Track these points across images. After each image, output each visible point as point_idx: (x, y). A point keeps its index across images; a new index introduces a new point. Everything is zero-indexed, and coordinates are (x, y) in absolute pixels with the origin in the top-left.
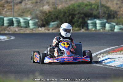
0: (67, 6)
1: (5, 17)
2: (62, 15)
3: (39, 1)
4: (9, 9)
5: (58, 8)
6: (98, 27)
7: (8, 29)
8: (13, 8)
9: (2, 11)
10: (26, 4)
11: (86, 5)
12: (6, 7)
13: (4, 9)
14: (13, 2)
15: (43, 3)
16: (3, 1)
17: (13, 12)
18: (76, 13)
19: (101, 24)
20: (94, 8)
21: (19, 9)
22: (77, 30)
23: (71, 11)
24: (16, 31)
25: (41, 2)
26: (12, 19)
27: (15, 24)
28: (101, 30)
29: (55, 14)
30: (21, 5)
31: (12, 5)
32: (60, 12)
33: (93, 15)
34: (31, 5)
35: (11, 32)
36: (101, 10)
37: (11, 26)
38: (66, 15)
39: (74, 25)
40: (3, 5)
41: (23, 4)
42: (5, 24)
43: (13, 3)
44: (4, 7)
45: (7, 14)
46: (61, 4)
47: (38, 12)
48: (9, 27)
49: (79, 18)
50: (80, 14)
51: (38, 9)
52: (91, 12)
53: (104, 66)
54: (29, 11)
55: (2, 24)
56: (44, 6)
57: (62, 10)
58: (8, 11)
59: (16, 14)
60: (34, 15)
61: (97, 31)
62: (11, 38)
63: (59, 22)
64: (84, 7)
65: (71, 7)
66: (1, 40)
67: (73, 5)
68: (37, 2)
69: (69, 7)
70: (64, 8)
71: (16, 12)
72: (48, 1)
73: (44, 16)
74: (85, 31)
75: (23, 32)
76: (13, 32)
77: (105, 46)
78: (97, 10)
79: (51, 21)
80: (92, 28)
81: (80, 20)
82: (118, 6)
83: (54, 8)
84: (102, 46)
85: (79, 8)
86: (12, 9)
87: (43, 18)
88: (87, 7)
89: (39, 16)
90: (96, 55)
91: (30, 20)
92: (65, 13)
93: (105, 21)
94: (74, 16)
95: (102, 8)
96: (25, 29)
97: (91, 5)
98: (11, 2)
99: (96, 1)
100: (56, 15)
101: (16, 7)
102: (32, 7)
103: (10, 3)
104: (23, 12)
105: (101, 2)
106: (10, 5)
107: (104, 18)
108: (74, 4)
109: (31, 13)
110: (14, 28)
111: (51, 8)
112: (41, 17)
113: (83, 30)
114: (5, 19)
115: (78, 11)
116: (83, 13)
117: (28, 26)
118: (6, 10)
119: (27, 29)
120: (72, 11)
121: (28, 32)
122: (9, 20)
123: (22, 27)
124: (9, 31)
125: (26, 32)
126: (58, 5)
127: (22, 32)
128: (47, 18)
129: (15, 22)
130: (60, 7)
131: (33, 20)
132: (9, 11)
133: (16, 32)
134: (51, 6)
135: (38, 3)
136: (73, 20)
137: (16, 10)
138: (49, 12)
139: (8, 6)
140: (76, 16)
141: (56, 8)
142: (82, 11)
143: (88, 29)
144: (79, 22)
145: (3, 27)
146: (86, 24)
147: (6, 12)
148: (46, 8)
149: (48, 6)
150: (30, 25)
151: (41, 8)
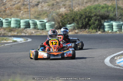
0: (83, 8)
1: (21, 19)
2: (79, 17)
3: (55, 4)
4: (25, 12)
5: (74, 10)
6: (115, 29)
7: (24, 31)
8: (30, 11)
9: (18, 13)
10: (42, 6)
11: (103, 8)
12: (22, 10)
13: (20, 12)
14: (30, 4)
15: (60, 6)
16: (20, 4)
17: (29, 15)
18: (93, 15)
19: (118, 26)
20: (111, 10)
21: (35, 12)
22: (94, 32)
23: (87, 13)
24: (32, 33)
25: (58, 4)
26: (29, 21)
27: (32, 26)
28: (118, 32)
29: (71, 17)
30: (38, 8)
31: (29, 7)
32: (76, 14)
33: (110, 17)
34: (48, 8)
35: (27, 35)
36: (117, 12)
37: (28, 28)
38: (82, 17)
39: (90, 27)
40: (20, 7)
41: (40, 6)
42: (22, 27)
43: (30, 6)
44: (20, 9)
45: (23, 16)
46: (77, 7)
47: (54, 14)
48: (26, 29)
49: (96, 21)
50: (96, 16)
51: (54, 11)
53: (121, 68)
54: (46, 13)
55: (19, 26)
56: (60, 8)
57: (79, 13)
58: (24, 13)
59: (32, 17)
60: (50, 18)
61: (114, 33)
62: (27, 40)
63: (75, 24)
64: (101, 10)
65: (88, 9)
66: (18, 42)
67: (89, 7)
68: (53, 5)
69: (86, 10)
70: (81, 11)
71: (32, 14)
72: (65, 3)
73: (60, 18)
74: (101, 33)
75: (40, 35)
76: (29, 35)
77: (121, 48)
78: (113, 12)
79: (67, 23)
80: (109, 30)
81: (97, 22)
83: (70, 10)
84: (119, 48)
85: (95, 11)
86: (28, 12)
87: (59, 20)
88: (103, 9)
89: (55, 18)
90: (113, 57)
91: (47, 22)
92: (82, 15)
93: (122, 23)
94: (90, 19)
95: (119, 11)
96: (41, 31)
97: (107, 7)
98: (28, 5)
99: (112, 3)
100: (73, 17)
101: (33, 10)
102: (48, 9)
103: (26, 6)
104: (40, 15)
105: (117, 5)
106: (26, 7)
107: (120, 20)
108: (91, 7)
109: (47, 15)
110: (31, 31)
111: (68, 10)
112: (58, 19)
113: (99, 32)
114: (22, 21)
115: (94, 13)
116: (99, 16)
117: (44, 28)
118: (23, 13)
119: (43, 31)
120: (89, 14)
121: (44, 34)
122: (26, 22)
123: (38, 29)
124: (26, 33)
125: (42, 35)
126: (74, 7)
127: (38, 34)
128: (63, 20)
129: (31, 24)
130: (76, 9)
131: (50, 22)
132: (26, 14)
133: (32, 35)
134: (67, 8)
135: (55, 6)
136: (90, 23)
137: (33, 13)
138: (66, 15)
139: (24, 8)
140: (93, 18)
141: (73, 11)
142: (98, 14)
143: (104, 31)
144: (95, 25)
145: (20, 29)
146: (102, 26)
147: (23, 14)
148: (63, 10)
149: (65, 8)
150: (47, 27)
151: (58, 11)
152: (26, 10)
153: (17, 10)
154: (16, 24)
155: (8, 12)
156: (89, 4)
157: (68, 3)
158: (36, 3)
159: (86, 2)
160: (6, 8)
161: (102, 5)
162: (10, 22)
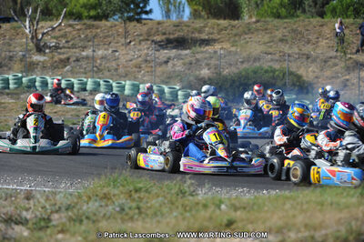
0: (236, 71)
1: (141, 83)
2: (229, 84)
3: (194, 61)
4: (148, 72)
5: (223, 74)
8: (155, 71)
9: (136, 73)
10: (174, 65)
11: (266, 71)
12: (143, 68)
13: (140, 71)
14: (155, 60)
15: (201, 65)
16: (140, 59)
17: (153, 77)
18: (250, 82)
20: (278, 76)
21: (163, 73)
23: (242, 79)
25: (198, 63)
30: (167, 67)
31: (153, 65)
32: (225, 79)
34: (182, 68)
38: (235, 84)
40: (140, 64)
41: (170, 64)
43: (155, 63)
44: (140, 68)
45: (145, 78)
46: (228, 68)
47: (191, 78)
51: (192, 74)
52: (274, 81)
54: (179, 75)
56: (201, 69)
57: (229, 77)
58: (146, 74)
59: (158, 80)
60: (185, 83)
64: (263, 75)
65: (243, 73)
67: (246, 70)
68: (191, 63)
69: (240, 73)
70: (232, 75)
71: (158, 77)
72: (209, 62)
78: (282, 80)
82: (315, 74)
83: (217, 73)
85: (255, 76)
86: (152, 73)
88: (267, 75)
89: (192, 83)
91: (180, 90)
92: (234, 81)
93: (294, 96)
95: (290, 77)
97: (274, 71)
98: (152, 61)
99: (281, 66)
101: (159, 70)
102: (183, 70)
103: (149, 63)
104: (169, 78)
105: (288, 68)
106: (149, 65)
107: (292, 92)
108: (248, 69)
109: (181, 79)
111: (213, 73)
114: (141, 86)
117: (175, 99)
118: (144, 73)
120: (244, 80)
126: (223, 69)
130: (226, 72)
131: (184, 90)
132: (148, 75)
134: (212, 70)
135: (193, 65)
137: (159, 74)
138: (209, 79)
139: (146, 67)
141: (220, 74)
147: (144, 75)
148: (205, 72)
149: (209, 69)
150: (179, 97)
151: (198, 72)
152: (149, 69)
153: (134, 69)
154: (132, 89)
155: (121, 70)
156: (245, 65)
157: (213, 62)
158: (165, 59)
159: (242, 62)
160: (118, 65)
161: (266, 67)
162: (124, 87)
